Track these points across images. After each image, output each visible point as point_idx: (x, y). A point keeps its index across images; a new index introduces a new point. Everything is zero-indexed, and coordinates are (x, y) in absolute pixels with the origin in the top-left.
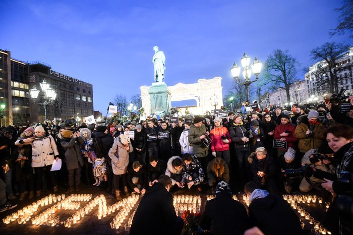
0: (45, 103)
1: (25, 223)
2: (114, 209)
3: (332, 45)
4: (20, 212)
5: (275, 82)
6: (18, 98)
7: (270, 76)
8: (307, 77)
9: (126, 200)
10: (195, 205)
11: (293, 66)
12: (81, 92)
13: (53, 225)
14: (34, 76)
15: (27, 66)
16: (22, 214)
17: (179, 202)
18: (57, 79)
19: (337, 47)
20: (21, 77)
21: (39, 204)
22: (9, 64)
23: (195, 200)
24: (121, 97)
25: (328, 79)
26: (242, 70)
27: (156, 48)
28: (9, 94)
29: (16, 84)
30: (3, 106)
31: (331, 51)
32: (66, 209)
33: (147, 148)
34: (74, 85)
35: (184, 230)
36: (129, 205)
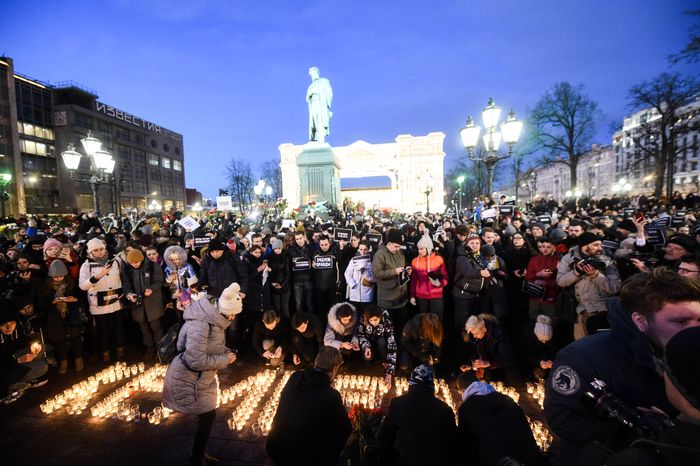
0: (93, 180)
1: (79, 413)
2: (233, 394)
3: (675, 79)
4: (69, 394)
5: (550, 150)
6: (34, 157)
7: (541, 137)
8: (618, 140)
9: (253, 378)
10: (373, 394)
11: (589, 119)
12: (160, 149)
13: (129, 419)
14: (64, 113)
15: (49, 90)
16: (72, 397)
17: (346, 387)
18: (110, 120)
19: (682, 85)
20: (38, 113)
21: (99, 379)
22: (11, 85)
23: (374, 383)
24: (240, 163)
25: (656, 150)
26: (484, 132)
27: (314, 72)
28: (15, 149)
29: (28, 129)
30: (7, 177)
31: (670, 92)
32: (149, 390)
33: (292, 284)
34: (146, 135)
35: (351, 438)
36: (259, 389)
